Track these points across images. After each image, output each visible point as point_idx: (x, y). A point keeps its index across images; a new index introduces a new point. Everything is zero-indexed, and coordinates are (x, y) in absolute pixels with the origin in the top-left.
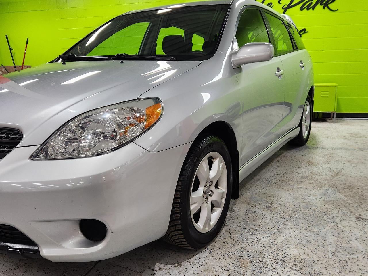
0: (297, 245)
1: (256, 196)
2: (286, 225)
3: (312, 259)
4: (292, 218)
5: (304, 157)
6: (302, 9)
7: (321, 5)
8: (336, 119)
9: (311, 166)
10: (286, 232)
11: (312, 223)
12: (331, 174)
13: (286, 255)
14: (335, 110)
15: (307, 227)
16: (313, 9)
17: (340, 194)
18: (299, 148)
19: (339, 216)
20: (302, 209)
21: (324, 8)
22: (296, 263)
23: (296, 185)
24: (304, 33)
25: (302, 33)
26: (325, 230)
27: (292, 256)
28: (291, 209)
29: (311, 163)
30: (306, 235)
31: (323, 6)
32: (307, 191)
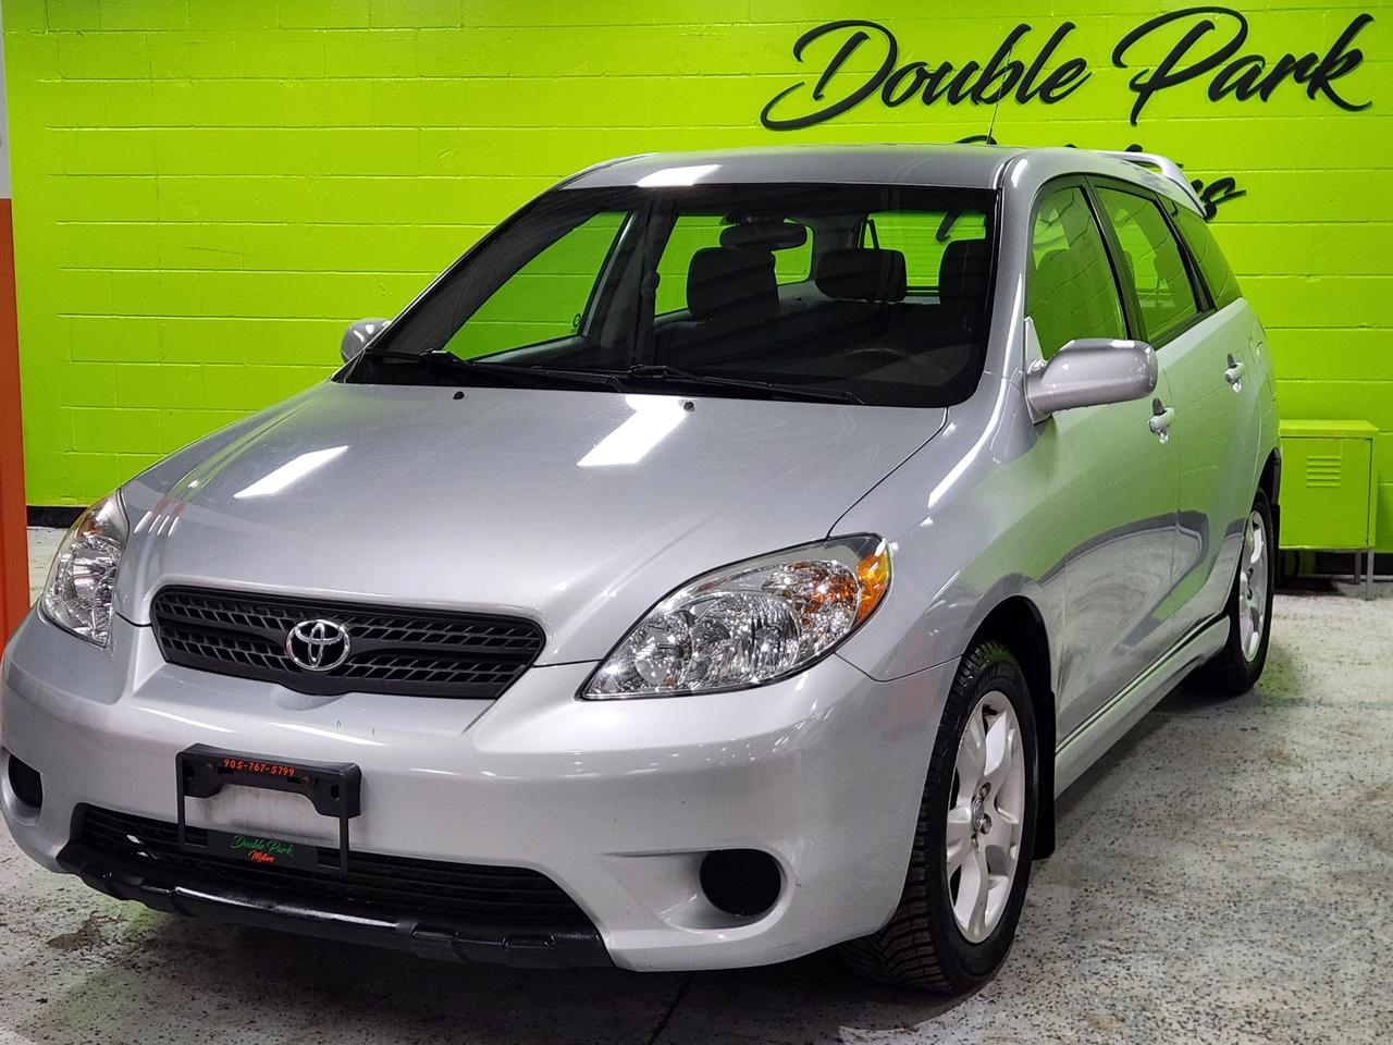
0: (1251, 981)
1: (1095, 862)
2: (1211, 936)
3: (1298, 1011)
4: (1226, 919)
5: (1251, 738)
6: (1215, 93)
7: (1299, 79)
8: (1375, 581)
9: (1280, 766)
10: (1215, 954)
11: (1295, 931)
12: (1353, 793)
13: (1220, 1004)
14: (1372, 543)
15: (1279, 940)
16: (1264, 98)
17: (1384, 855)
18: (1227, 703)
19: (1378, 911)
20: (1256, 896)
21: (1311, 93)
22: (1253, 1019)
23: (1230, 830)
24: (1228, 197)
25: (1220, 195)
26: (1335, 946)
27: (1238, 1005)
28: (1221, 897)
29: (1277, 758)
30: (1275, 958)
31: (1306, 85)
32: (1269, 847)
